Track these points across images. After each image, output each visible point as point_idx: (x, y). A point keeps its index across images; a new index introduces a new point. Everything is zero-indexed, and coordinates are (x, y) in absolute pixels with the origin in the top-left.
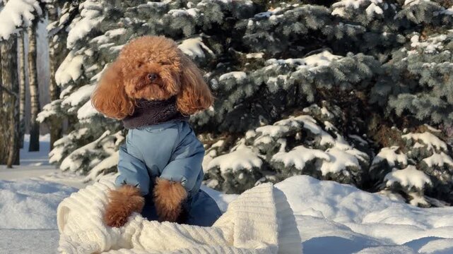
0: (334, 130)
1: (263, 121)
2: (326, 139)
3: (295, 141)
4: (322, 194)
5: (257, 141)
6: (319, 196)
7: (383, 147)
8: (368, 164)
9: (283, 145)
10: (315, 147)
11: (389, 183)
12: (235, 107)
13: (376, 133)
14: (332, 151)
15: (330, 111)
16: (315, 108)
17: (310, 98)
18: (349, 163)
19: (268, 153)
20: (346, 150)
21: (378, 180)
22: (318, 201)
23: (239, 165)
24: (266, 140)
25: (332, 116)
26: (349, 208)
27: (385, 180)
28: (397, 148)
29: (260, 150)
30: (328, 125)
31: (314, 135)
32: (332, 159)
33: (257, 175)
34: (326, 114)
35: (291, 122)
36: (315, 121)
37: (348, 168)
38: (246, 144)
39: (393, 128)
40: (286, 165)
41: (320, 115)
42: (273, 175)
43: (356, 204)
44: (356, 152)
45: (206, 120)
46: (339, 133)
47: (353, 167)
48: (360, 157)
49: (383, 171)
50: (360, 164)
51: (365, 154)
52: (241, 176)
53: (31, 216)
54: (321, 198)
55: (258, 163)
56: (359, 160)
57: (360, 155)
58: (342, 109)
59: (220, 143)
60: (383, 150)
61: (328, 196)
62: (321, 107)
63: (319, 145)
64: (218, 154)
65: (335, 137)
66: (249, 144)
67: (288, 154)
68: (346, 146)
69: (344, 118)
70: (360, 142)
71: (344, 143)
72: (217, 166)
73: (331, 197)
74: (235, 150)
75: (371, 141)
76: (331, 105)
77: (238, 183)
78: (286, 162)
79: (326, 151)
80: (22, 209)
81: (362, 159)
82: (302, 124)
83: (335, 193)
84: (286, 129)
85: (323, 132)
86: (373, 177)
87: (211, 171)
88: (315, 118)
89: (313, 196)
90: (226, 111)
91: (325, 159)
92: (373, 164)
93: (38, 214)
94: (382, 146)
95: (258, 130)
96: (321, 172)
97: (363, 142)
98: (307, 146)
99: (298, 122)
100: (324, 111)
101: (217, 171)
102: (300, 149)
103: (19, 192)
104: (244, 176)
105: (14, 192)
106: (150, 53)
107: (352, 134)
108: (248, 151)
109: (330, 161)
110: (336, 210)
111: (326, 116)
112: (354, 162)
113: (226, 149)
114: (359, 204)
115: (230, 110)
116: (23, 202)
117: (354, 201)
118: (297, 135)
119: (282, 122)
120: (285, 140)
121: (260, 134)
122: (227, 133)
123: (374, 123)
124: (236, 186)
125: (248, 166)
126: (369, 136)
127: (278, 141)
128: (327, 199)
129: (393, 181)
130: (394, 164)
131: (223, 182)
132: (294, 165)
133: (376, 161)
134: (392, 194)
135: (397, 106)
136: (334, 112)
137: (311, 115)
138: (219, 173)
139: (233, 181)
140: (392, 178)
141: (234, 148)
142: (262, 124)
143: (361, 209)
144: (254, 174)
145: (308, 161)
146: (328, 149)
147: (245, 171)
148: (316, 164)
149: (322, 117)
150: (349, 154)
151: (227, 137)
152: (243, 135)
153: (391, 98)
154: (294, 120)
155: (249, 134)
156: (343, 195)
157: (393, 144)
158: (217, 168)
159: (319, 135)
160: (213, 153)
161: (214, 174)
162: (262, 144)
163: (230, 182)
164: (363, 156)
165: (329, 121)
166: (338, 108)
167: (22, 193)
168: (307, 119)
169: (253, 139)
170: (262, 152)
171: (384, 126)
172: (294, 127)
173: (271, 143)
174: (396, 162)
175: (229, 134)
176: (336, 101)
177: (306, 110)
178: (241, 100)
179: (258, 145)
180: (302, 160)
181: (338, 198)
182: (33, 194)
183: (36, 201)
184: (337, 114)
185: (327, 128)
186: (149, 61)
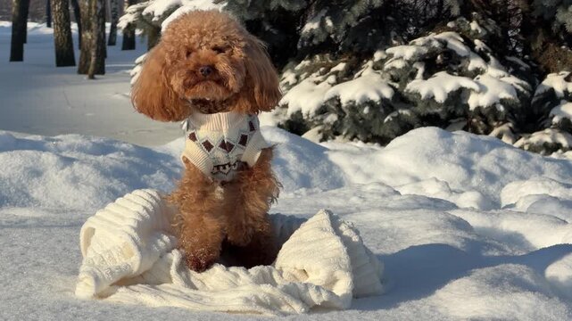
0: (487, 51)
1: (395, 39)
2: (476, 63)
3: (436, 65)
4: (455, 151)
5: (387, 66)
6: (450, 155)
7: (549, 73)
8: (529, 96)
9: (421, 70)
10: (462, 73)
11: (556, 120)
12: (361, 20)
13: (541, 54)
14: (483, 79)
15: (481, 26)
16: (462, 21)
17: (456, 11)
18: (504, 95)
19: (402, 80)
20: (501, 77)
21: (543, 114)
22: (449, 161)
23: (364, 97)
24: (399, 64)
25: (485, 33)
26: (489, 170)
27: (551, 115)
28: (567, 73)
29: (392, 76)
30: (478, 44)
31: (460, 57)
32: (483, 90)
33: (388, 108)
34: (477, 30)
35: (430, 41)
36: (462, 40)
37: (503, 101)
38: (373, 68)
39: (564, 47)
40: (423, 97)
41: (469, 30)
42: (408, 108)
43: (498, 165)
44: (513, 80)
45: (322, 38)
46: (493, 55)
47: (509, 99)
48: (519, 87)
49: (549, 103)
50: (518, 96)
51: (525, 83)
52: (366, 110)
53: (77, 188)
54: (452, 158)
55: (388, 93)
56: (517, 90)
57: (518, 84)
58: (498, 23)
59: (341, 67)
60: (549, 76)
61: (462, 154)
62: (471, 21)
63: (467, 70)
64: (338, 81)
65: (487, 60)
66: (379, 68)
67: (426, 82)
68: (501, 73)
69: (500, 35)
70: (520, 66)
71: (499, 68)
72: (336, 97)
73: (466, 156)
74: (360, 76)
75: (534, 65)
76: (483, 18)
77: (362, 119)
78: (424, 93)
79: (475, 79)
80: (67, 177)
81: (521, 89)
82: (444, 43)
83: (472, 150)
84: (425, 50)
85: (472, 54)
86: (536, 111)
87: (328, 104)
88: (462, 36)
89: (442, 154)
90: (348, 27)
91: (473, 90)
92: (536, 94)
93: (88, 184)
94: (548, 71)
95: (389, 51)
96: (468, 106)
97: (524, 66)
98: (451, 72)
99: (439, 40)
100: (474, 26)
101: (336, 103)
102: (441, 75)
103: (64, 154)
104: (370, 109)
105: (58, 155)
106: (202, 34)
107: (510, 56)
108: (376, 77)
109: (479, 93)
110: (471, 173)
111: (476, 33)
112: (510, 93)
113: (349, 75)
114: (502, 164)
115: (354, 24)
116: (68, 168)
117: (496, 160)
118: (439, 57)
119: (419, 41)
120: (424, 64)
121: (391, 56)
122: (350, 54)
123: (539, 41)
124: (361, 122)
125: (375, 97)
126: (533, 58)
127: (414, 66)
128: (461, 158)
129: (561, 117)
130: (563, 95)
131: (344, 117)
132: (434, 97)
133: (539, 91)
134: (559, 134)
135: (567, 21)
136: (487, 27)
137: (457, 32)
138: (339, 105)
139: (357, 115)
140: (560, 113)
141: (359, 73)
142: (395, 42)
143: (505, 171)
144: (384, 107)
145: (452, 92)
146: (478, 76)
147: (371, 104)
148: (462, 95)
149: (471, 33)
150: (504, 82)
151: (350, 58)
152: (370, 56)
153: (560, 11)
154: (435, 38)
155: (378, 55)
156: (482, 153)
157: (562, 69)
158: (336, 99)
159: (467, 58)
160: (332, 79)
161: (333, 107)
162: (393, 68)
163: (352, 117)
164: (522, 85)
165: (480, 39)
166: (492, 22)
167: (68, 155)
168: (451, 37)
169: (382, 61)
170: (394, 79)
171: (552, 45)
172: (434, 47)
173: (405, 68)
174: (566, 92)
175: (353, 55)
176: (490, 13)
177: (450, 25)
178: (369, 11)
179: (388, 70)
180: (443, 90)
181: (475, 156)
182: (83, 156)
183: (85, 167)
184: (491, 30)
185: (477, 48)
186: (200, 47)
